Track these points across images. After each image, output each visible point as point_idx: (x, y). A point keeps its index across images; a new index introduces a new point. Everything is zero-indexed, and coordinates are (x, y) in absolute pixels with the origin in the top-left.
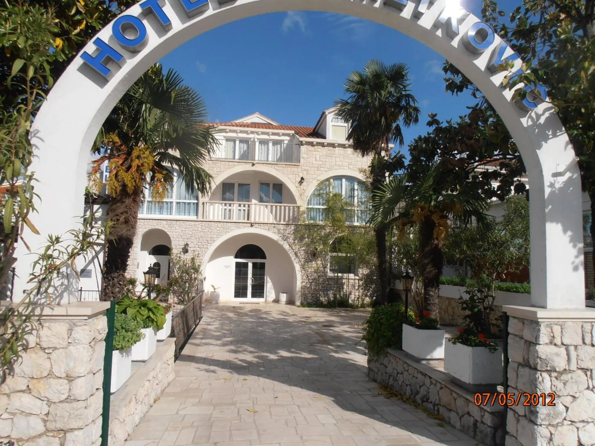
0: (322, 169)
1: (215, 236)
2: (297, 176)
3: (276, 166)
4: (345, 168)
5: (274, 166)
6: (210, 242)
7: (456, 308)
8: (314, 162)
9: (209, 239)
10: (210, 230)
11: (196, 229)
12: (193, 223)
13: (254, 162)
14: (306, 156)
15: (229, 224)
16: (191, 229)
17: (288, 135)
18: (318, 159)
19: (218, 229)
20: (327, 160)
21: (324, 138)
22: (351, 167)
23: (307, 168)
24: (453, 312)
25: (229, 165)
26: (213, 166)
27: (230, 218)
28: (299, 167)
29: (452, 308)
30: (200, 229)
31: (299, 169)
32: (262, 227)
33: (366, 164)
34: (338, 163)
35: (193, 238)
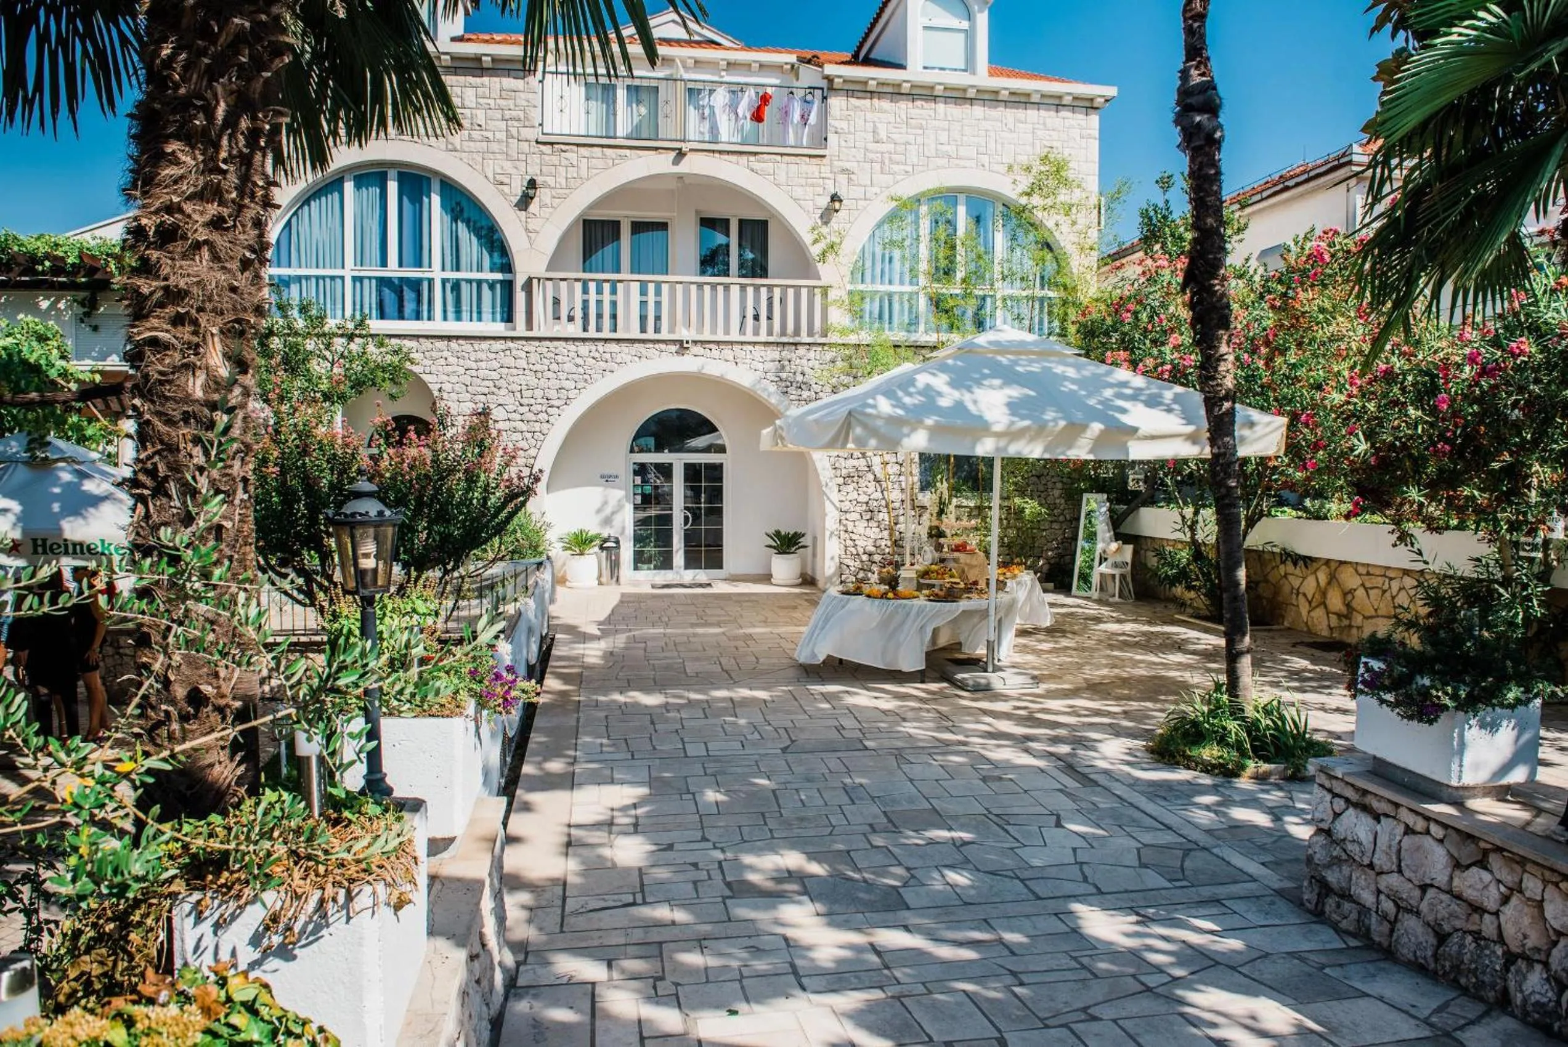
0: (895, 168)
1: (570, 385)
2: (820, 190)
3: (752, 158)
4: (968, 163)
5: (745, 158)
6: (556, 403)
7: (1360, 592)
8: (872, 146)
9: (552, 394)
10: (554, 367)
11: (510, 361)
12: (498, 345)
13: (685, 147)
14: (843, 125)
15: (613, 347)
16: (495, 364)
17: (778, 68)
18: (883, 135)
19: (579, 361)
20: (911, 138)
21: (902, 67)
22: (985, 159)
23: (847, 165)
24: (1348, 606)
25: (604, 156)
26: (555, 159)
27: (614, 329)
28: (825, 161)
29: (1345, 594)
30: (522, 363)
31: (825, 170)
32: (715, 353)
33: (1029, 149)
34: (945, 148)
35: (503, 392)
